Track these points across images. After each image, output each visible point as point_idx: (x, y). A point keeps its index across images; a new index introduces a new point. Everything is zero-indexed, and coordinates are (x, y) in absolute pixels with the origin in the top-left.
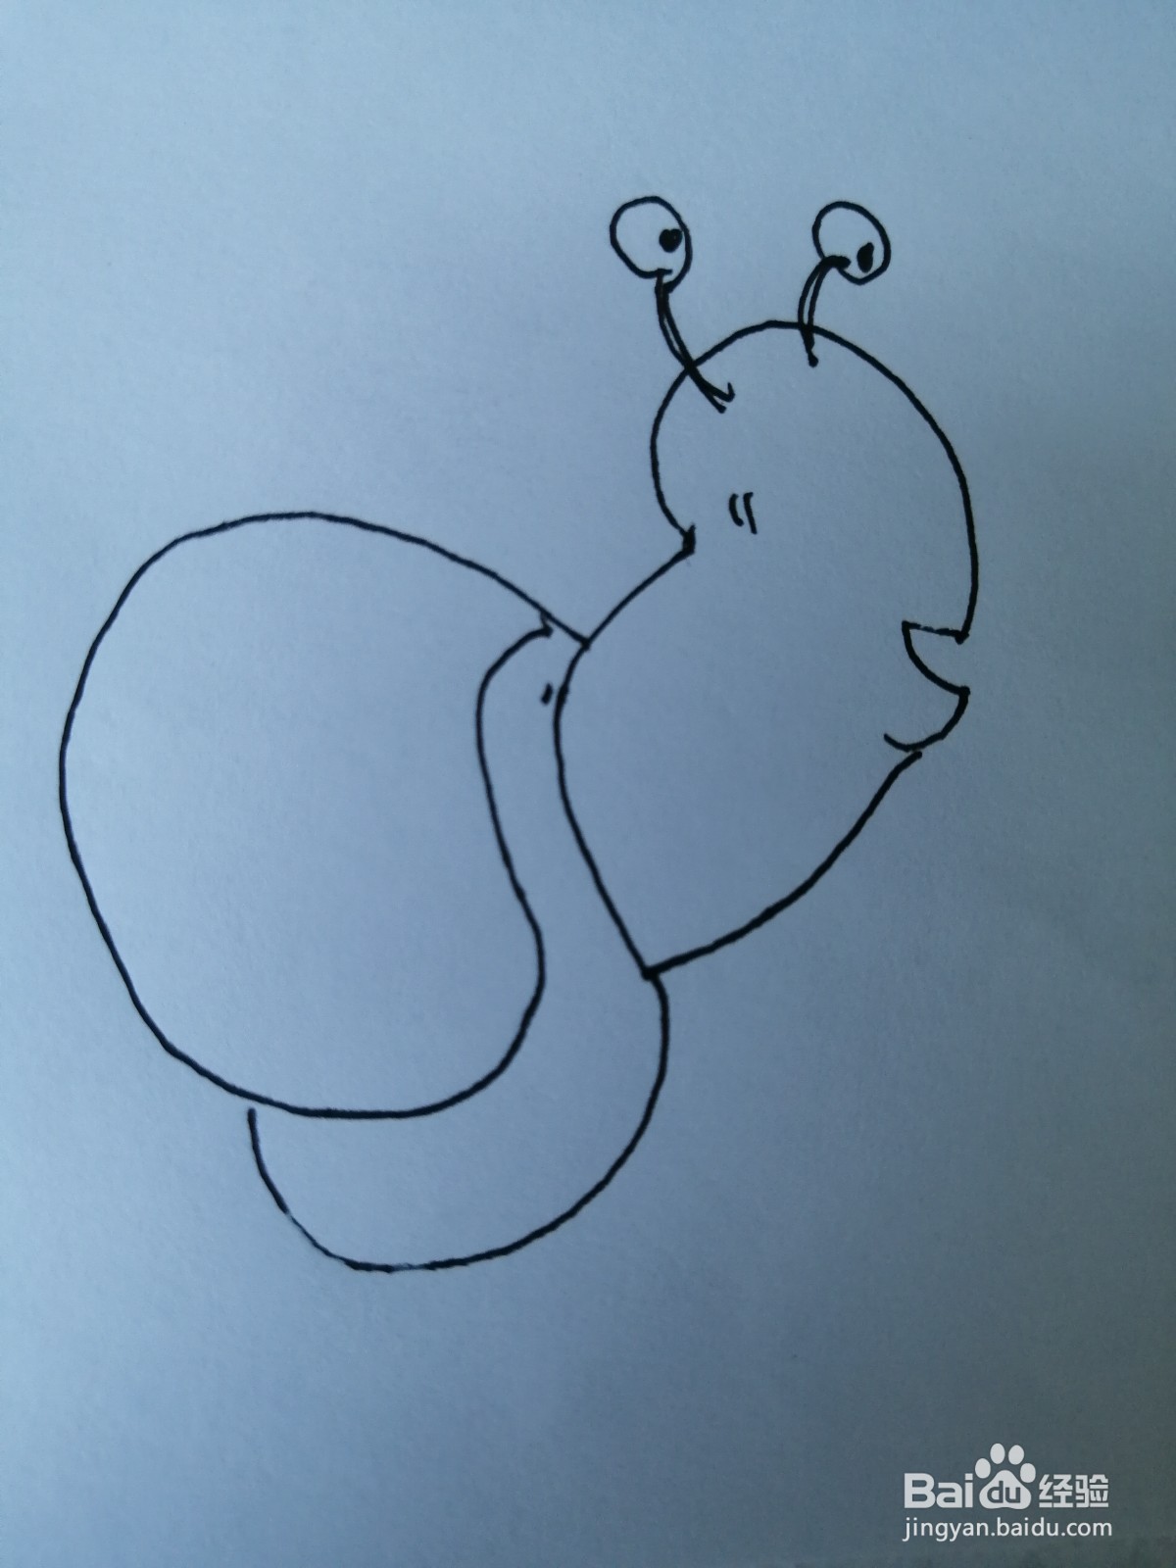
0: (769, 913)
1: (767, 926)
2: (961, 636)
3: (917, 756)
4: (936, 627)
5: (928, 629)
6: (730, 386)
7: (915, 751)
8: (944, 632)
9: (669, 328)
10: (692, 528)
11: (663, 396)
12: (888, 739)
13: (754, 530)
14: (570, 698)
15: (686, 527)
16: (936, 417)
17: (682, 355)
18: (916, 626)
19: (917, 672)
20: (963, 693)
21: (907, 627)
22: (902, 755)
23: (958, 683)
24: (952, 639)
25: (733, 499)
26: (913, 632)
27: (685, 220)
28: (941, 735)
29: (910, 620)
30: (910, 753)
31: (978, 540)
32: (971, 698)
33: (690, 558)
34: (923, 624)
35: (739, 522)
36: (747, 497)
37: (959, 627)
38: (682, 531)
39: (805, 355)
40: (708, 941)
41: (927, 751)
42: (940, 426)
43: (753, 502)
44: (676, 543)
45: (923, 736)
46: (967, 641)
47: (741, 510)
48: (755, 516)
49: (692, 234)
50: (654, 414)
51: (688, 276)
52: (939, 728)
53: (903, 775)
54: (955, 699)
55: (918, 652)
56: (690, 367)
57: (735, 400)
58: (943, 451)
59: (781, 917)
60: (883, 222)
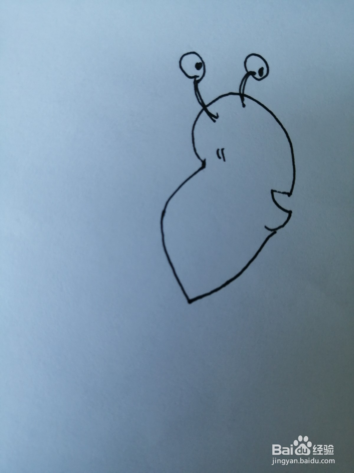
0: (228, 283)
1: (227, 287)
2: (289, 194)
3: (275, 233)
4: (282, 191)
5: (279, 192)
6: (217, 114)
7: (274, 231)
8: (284, 193)
9: (198, 95)
10: (205, 160)
11: (196, 117)
12: (266, 227)
13: (224, 160)
14: (167, 214)
15: (203, 159)
16: (283, 124)
17: (202, 104)
18: (276, 191)
19: (275, 206)
20: (290, 213)
21: (272, 191)
22: (270, 233)
23: (288, 209)
24: (287, 196)
25: (218, 150)
26: (275, 193)
27: (204, 59)
28: (283, 226)
29: (274, 189)
30: (273, 232)
31: (296, 164)
32: (292, 214)
33: (204, 170)
34: (278, 190)
35: (220, 158)
36: (223, 150)
37: (289, 191)
38: (202, 161)
39: (241, 104)
40: (208, 291)
41: (278, 231)
42: (284, 127)
43: (224, 152)
44: (200, 164)
45: (277, 226)
46: (292, 196)
47: (220, 154)
48: (225, 156)
49: (206, 64)
50: (193, 123)
51: (204, 78)
52: (282, 224)
53: (270, 239)
54: (287, 215)
55: (276, 199)
56: (205, 107)
57: (219, 118)
58: (285, 135)
59: (232, 284)
60: (267, 60)
